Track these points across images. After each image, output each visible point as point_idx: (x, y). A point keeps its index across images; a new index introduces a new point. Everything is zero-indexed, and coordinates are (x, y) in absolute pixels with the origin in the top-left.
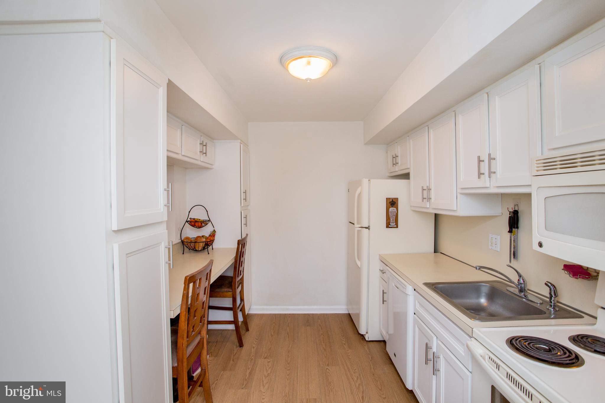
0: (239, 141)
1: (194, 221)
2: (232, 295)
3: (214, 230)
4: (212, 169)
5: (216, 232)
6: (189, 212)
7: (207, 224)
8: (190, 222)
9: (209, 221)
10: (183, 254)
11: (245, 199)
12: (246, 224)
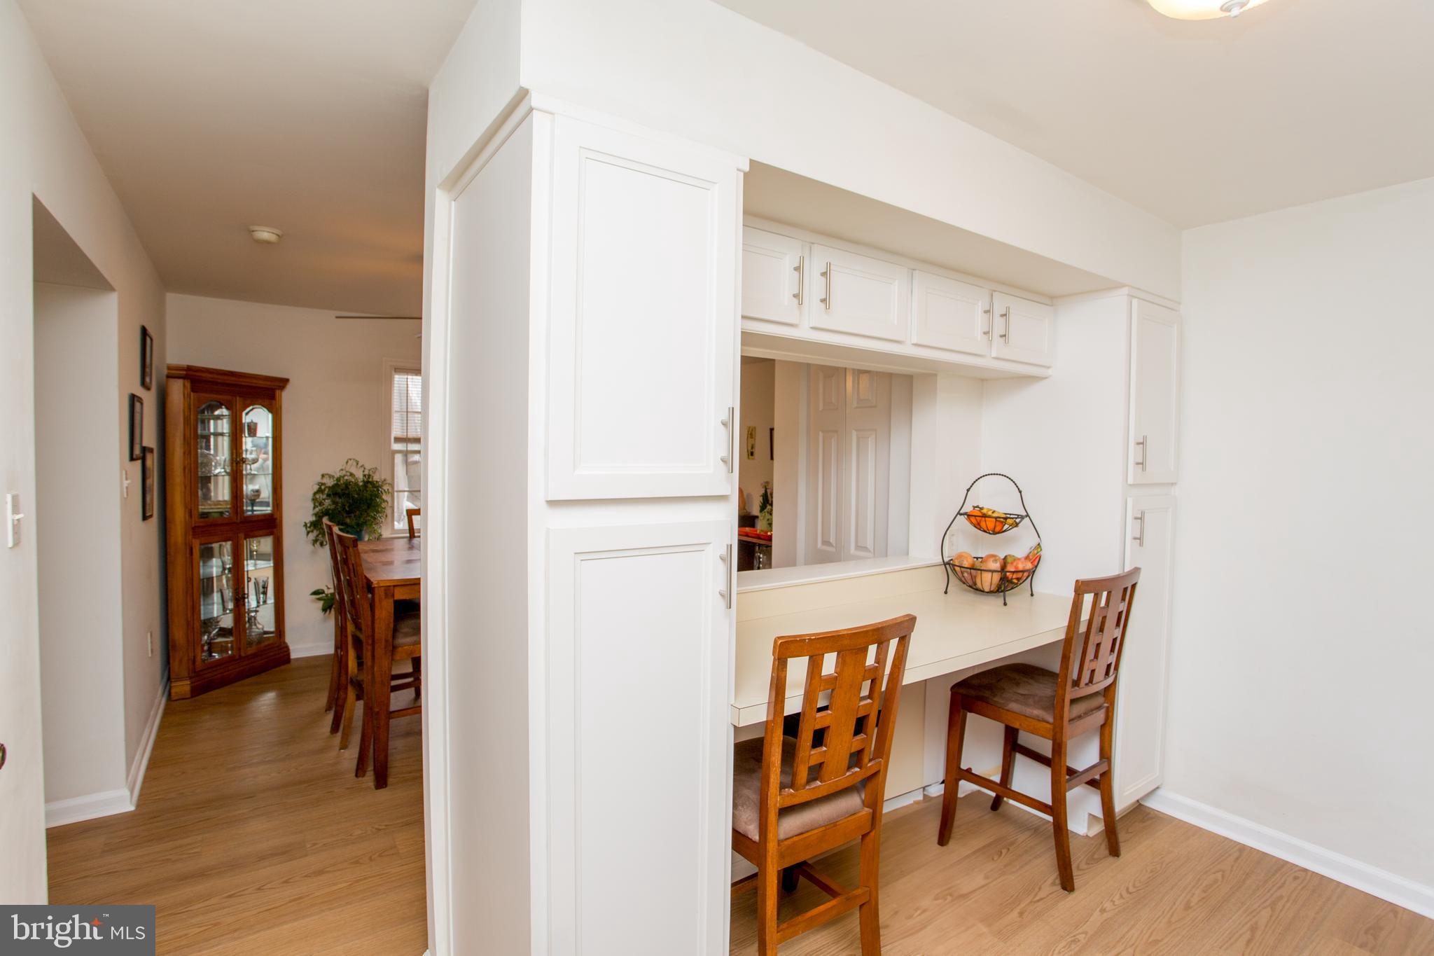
0: (1125, 290)
1: (981, 515)
2: (1051, 733)
3: (1039, 544)
4: (1046, 378)
5: (1041, 550)
6: (968, 490)
7: (1017, 525)
8: (969, 516)
9: (1022, 518)
10: (946, 592)
11: (1141, 464)
12: (1140, 539)
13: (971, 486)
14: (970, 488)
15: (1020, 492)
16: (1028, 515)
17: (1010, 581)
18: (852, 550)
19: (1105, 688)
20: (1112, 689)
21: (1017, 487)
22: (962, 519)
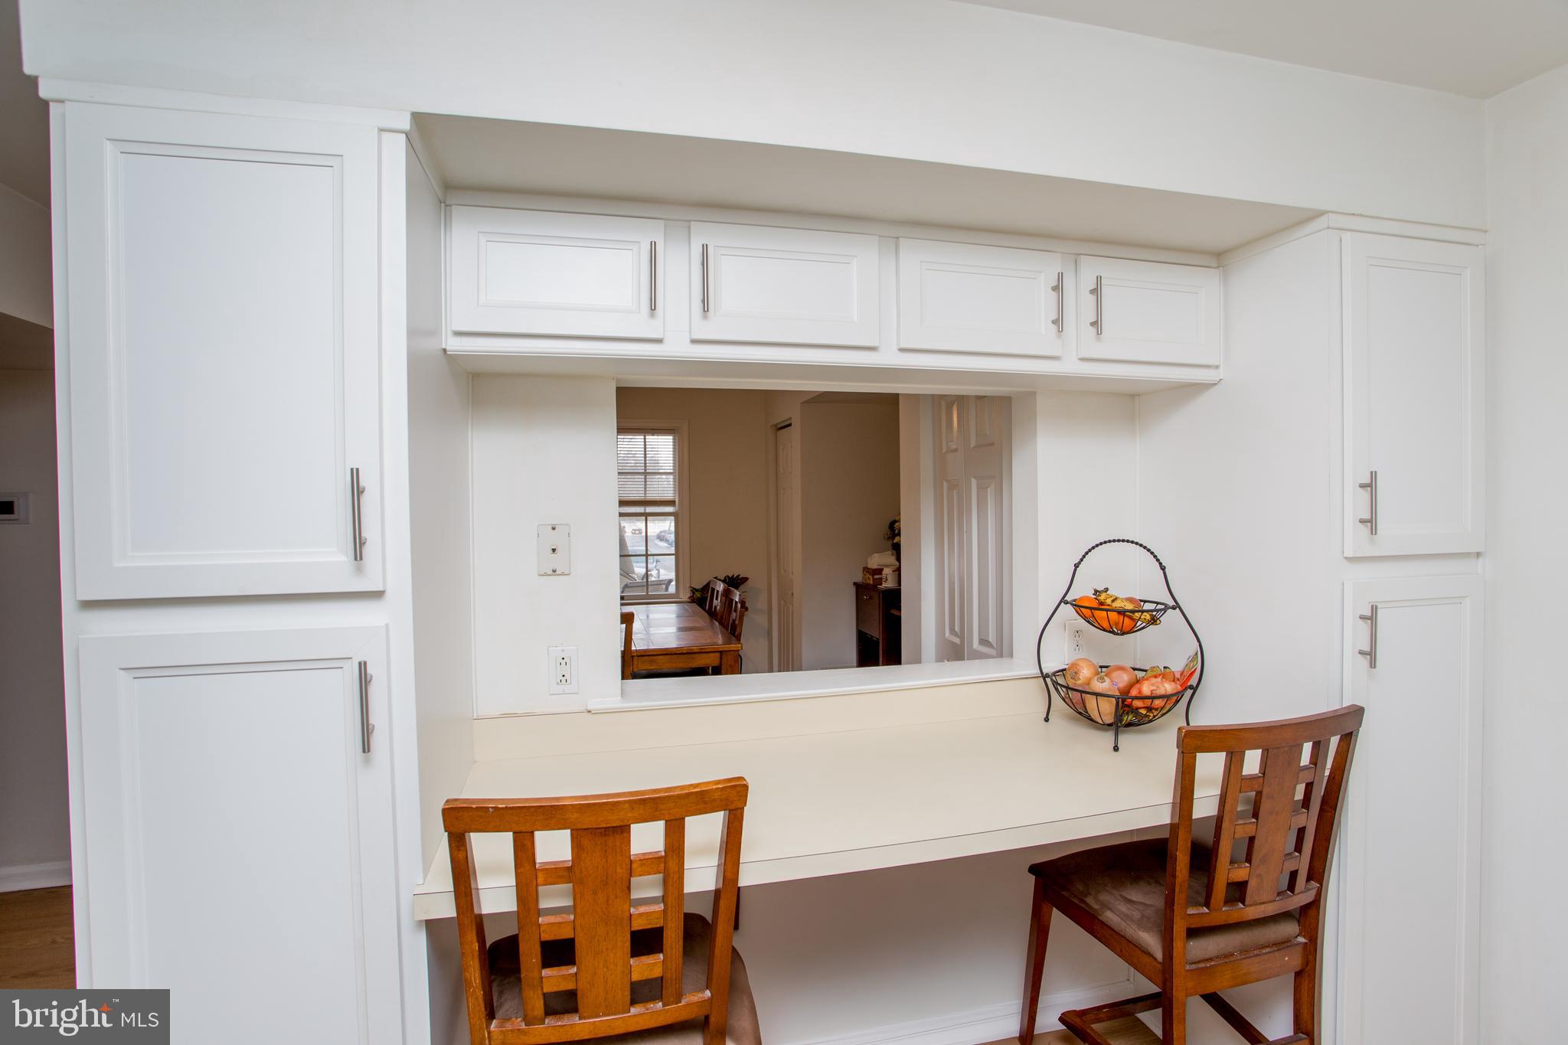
3: (1199, 651)
4: (1214, 386)
6: (1077, 566)
7: (1159, 620)
8: (1077, 606)
9: (1167, 607)
10: (1047, 720)
11: (1371, 522)
12: (1371, 655)
13: (1082, 560)
14: (1079, 563)
15: (1163, 568)
16: (1177, 606)
17: (1135, 711)
18: (976, 645)
19: (1301, 907)
20: (1312, 912)
21: (1158, 560)
22: (1067, 610)
